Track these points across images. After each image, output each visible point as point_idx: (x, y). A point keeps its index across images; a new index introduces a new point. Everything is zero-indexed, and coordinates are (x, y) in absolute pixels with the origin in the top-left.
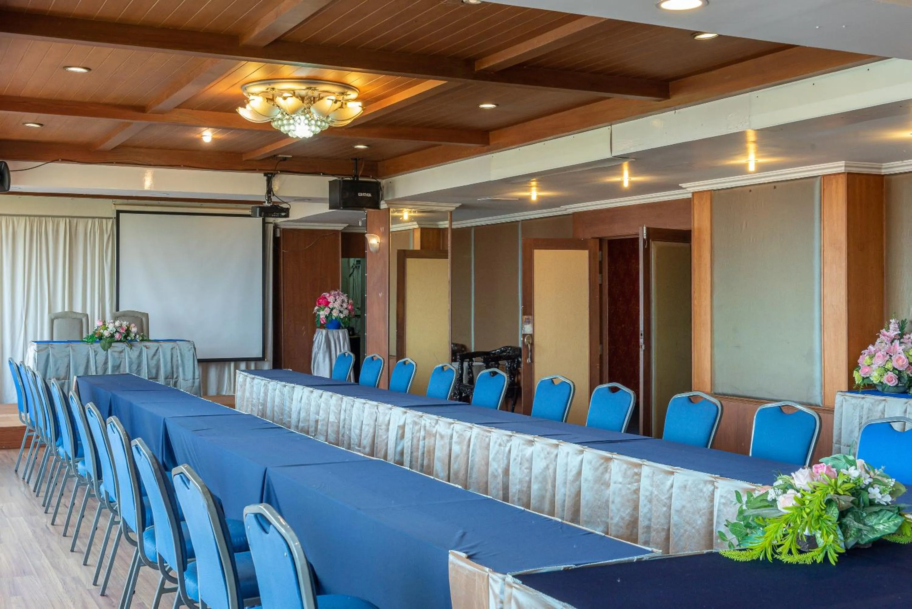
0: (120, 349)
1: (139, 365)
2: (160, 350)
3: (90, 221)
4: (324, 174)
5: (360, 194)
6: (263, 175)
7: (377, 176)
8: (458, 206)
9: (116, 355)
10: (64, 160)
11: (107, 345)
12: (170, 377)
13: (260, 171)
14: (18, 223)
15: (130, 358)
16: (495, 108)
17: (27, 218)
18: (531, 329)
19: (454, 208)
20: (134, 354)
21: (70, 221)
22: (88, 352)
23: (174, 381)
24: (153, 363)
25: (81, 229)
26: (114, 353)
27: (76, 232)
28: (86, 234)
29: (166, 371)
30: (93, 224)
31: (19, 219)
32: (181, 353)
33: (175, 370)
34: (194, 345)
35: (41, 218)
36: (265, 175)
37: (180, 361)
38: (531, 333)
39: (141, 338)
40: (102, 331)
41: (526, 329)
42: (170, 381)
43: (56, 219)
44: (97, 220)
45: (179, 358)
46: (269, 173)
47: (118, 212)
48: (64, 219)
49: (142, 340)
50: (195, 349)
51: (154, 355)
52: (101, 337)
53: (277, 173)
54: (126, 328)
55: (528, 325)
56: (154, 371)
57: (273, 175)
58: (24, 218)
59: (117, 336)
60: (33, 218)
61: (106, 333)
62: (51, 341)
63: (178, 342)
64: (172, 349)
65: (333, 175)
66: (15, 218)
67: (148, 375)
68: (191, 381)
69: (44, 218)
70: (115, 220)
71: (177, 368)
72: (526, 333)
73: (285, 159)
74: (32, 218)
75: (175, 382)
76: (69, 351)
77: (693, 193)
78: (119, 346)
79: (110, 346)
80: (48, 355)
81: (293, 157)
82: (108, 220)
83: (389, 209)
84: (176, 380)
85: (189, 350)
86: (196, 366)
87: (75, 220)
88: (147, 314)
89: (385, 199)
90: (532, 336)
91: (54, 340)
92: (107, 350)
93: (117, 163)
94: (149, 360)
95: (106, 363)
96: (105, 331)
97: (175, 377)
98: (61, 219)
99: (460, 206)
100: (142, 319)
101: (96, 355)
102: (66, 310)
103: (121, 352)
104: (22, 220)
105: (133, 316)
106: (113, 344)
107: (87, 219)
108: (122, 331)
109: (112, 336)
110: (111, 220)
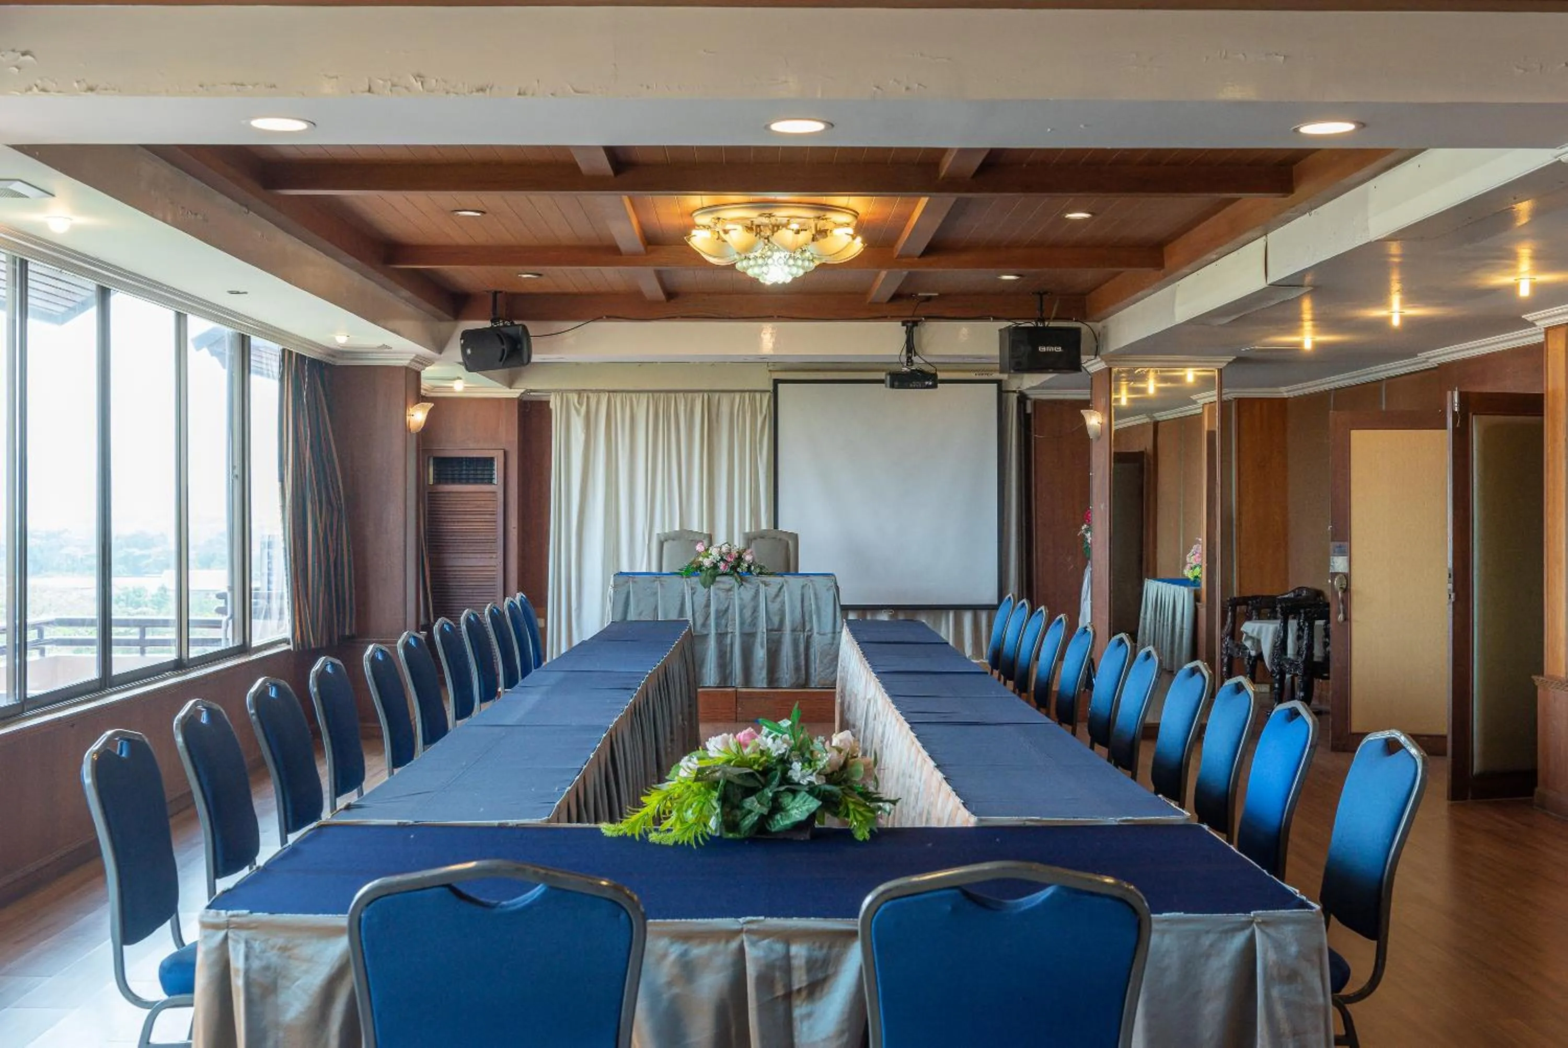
0: (728, 586)
1: (755, 610)
2: (785, 588)
3: (737, 397)
4: (996, 319)
5: (1042, 349)
6: (900, 323)
7: (1083, 318)
8: (1231, 360)
9: (722, 595)
10: (610, 318)
11: (709, 579)
12: (798, 629)
13: (893, 318)
14: (638, 402)
15: (741, 599)
16: (1090, 218)
17: (650, 395)
18: (1346, 564)
19: (1225, 364)
20: (746, 593)
21: (709, 397)
22: (683, 590)
23: (806, 634)
24: (774, 607)
25: (725, 409)
26: (718, 592)
27: (718, 415)
28: (732, 414)
29: (793, 622)
30: (742, 401)
31: (639, 397)
32: (815, 594)
33: (807, 618)
34: (836, 583)
35: (670, 395)
36: (903, 325)
37: (813, 607)
38: (1346, 571)
39: (758, 571)
40: (701, 559)
41: (1336, 565)
42: (799, 635)
43: (690, 395)
44: (747, 395)
45: (813, 602)
46: (908, 322)
47: (776, 382)
48: (701, 395)
49: (760, 573)
50: (837, 588)
51: (777, 596)
52: (700, 567)
53: (921, 321)
54: (737, 555)
55: (1341, 558)
56: (776, 620)
57: (915, 323)
58: (646, 395)
59: (722, 565)
60: (658, 394)
61: (707, 562)
62: (660, 574)
63: (812, 578)
64: (803, 587)
65: (1009, 320)
66: (634, 395)
67: (767, 626)
68: (830, 635)
69: (673, 395)
70: (772, 395)
71: (811, 617)
72: (1336, 571)
73: (929, 299)
74: (656, 395)
75: (807, 636)
76: (657, 588)
77: (1547, 330)
78: (728, 581)
79: (713, 581)
80: (628, 593)
81: (940, 294)
82: (763, 394)
83: (1110, 369)
84: (810, 633)
85: (828, 590)
86: (838, 614)
87: (717, 396)
88: (796, 535)
89: (1101, 354)
90: (1347, 577)
91: (664, 571)
92: (709, 588)
93: (683, 317)
94: (769, 603)
95: (708, 605)
96: (706, 559)
97: (807, 628)
98: (696, 395)
99: (1234, 361)
100: (788, 544)
101: (693, 594)
102: (677, 528)
103: (729, 590)
104: (644, 398)
105: (774, 538)
106: (718, 579)
107: (732, 394)
108: (729, 560)
109: (715, 566)
110: (768, 395)
